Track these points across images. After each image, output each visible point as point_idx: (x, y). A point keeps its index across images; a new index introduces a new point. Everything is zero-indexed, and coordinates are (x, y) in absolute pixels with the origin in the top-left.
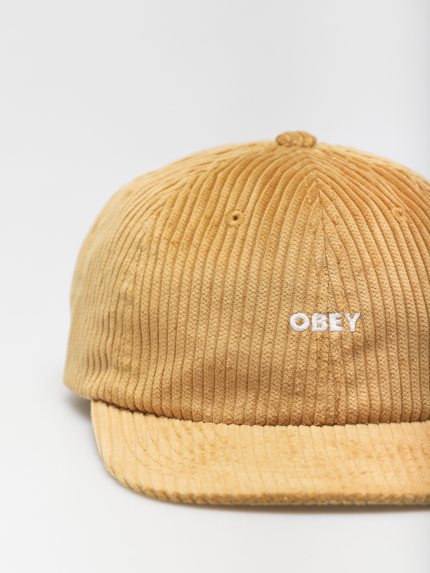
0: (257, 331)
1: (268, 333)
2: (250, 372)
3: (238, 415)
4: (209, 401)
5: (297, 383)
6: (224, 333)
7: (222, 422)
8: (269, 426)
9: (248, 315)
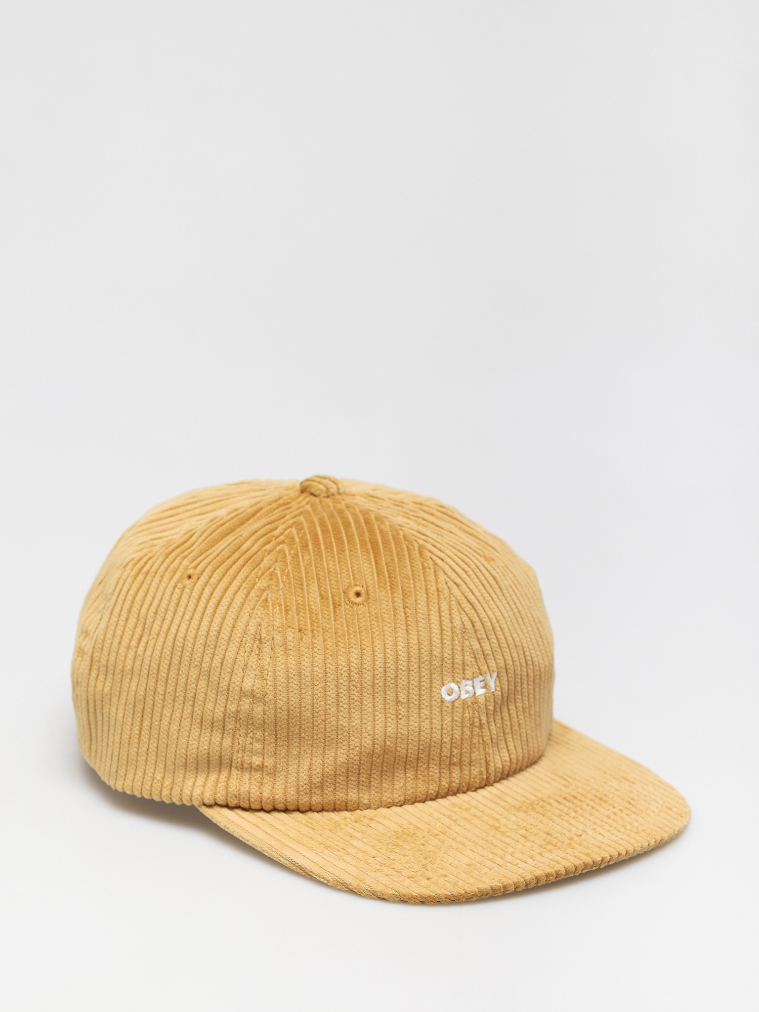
0: (413, 709)
1: (423, 709)
2: (410, 751)
3: (398, 796)
4: (365, 788)
5: (454, 753)
6: (380, 716)
7: (381, 806)
8: (430, 802)
9: (401, 694)
